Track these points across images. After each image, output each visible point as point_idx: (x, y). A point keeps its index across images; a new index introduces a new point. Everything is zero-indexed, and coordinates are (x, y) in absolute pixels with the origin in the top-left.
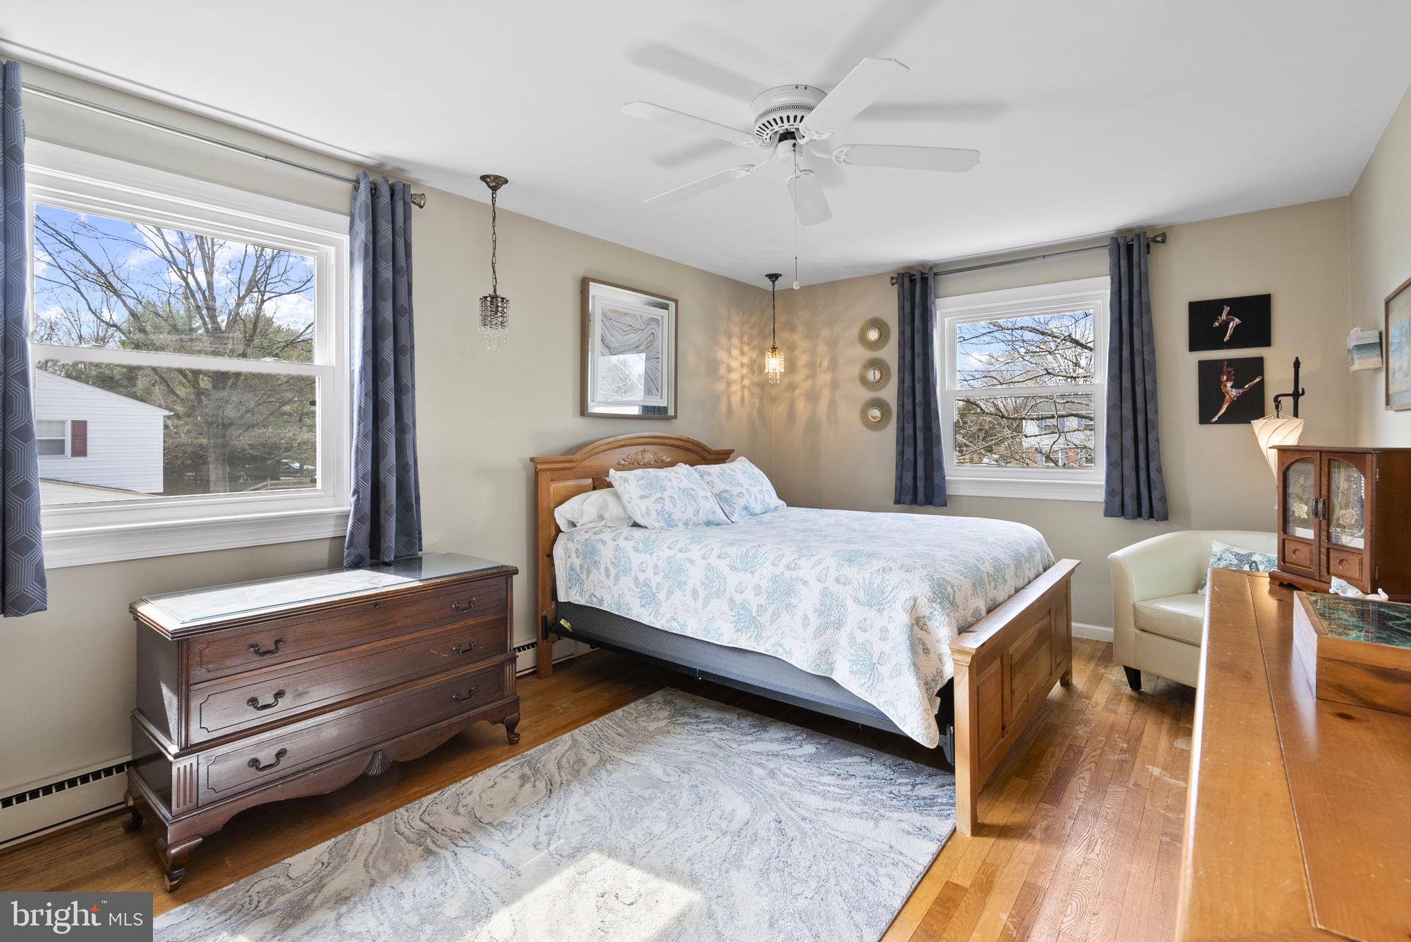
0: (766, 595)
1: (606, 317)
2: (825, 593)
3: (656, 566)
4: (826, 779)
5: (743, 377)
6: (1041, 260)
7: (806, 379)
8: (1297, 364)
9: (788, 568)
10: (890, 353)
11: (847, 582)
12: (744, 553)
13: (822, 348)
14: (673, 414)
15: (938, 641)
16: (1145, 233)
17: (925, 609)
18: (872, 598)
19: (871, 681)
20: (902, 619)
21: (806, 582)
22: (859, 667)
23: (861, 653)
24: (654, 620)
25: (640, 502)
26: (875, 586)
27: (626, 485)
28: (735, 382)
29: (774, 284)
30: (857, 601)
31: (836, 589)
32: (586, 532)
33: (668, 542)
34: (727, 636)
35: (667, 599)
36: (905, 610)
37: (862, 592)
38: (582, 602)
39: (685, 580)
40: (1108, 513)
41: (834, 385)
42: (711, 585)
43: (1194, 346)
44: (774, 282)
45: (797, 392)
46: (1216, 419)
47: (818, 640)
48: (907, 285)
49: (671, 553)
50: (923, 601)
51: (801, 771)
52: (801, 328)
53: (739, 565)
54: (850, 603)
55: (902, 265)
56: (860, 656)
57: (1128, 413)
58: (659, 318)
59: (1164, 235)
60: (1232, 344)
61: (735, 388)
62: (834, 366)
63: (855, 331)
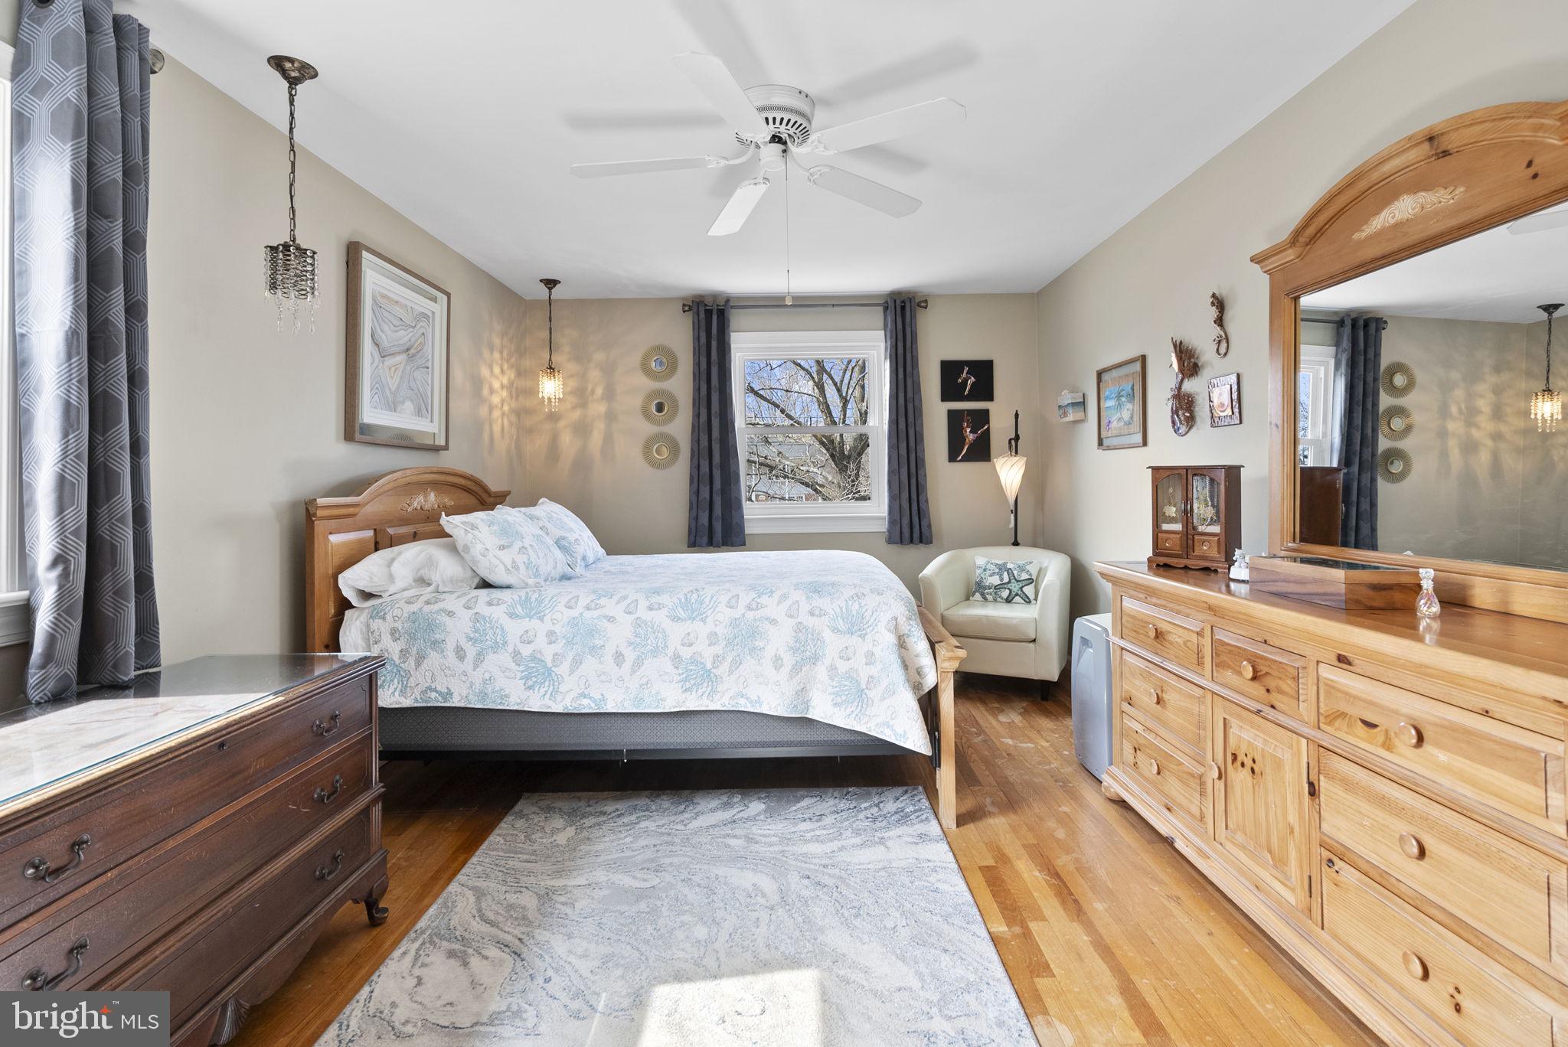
0: (725, 643)
1: (377, 304)
2: (799, 628)
3: (551, 634)
4: (804, 826)
5: (503, 401)
6: (830, 309)
7: (574, 408)
8: (1017, 416)
9: (749, 608)
10: (681, 385)
11: (823, 614)
12: (683, 600)
13: (595, 374)
14: (443, 443)
15: (917, 656)
16: (914, 298)
17: (904, 628)
18: (853, 625)
19: (859, 708)
20: (891, 639)
21: (773, 620)
22: (844, 698)
23: (846, 683)
24: (550, 703)
25: (500, 554)
26: (854, 613)
27: (476, 532)
28: (497, 406)
29: (550, 292)
30: (835, 630)
31: (811, 622)
32: (409, 602)
33: (564, 600)
34: (672, 700)
35: (572, 672)
36: (889, 631)
37: (841, 621)
38: (407, 703)
39: (602, 643)
40: (890, 540)
41: (610, 417)
42: (643, 643)
43: (946, 397)
44: (550, 289)
45: (561, 424)
46: (960, 458)
47: (794, 680)
48: (702, 315)
49: (574, 613)
50: (902, 620)
51: (773, 827)
52: (567, 349)
53: (682, 613)
54: (827, 635)
55: (695, 293)
56: (845, 686)
57: (904, 452)
58: (430, 314)
59: (926, 301)
60: (969, 398)
61: (496, 414)
62: (610, 394)
63: (636, 358)
